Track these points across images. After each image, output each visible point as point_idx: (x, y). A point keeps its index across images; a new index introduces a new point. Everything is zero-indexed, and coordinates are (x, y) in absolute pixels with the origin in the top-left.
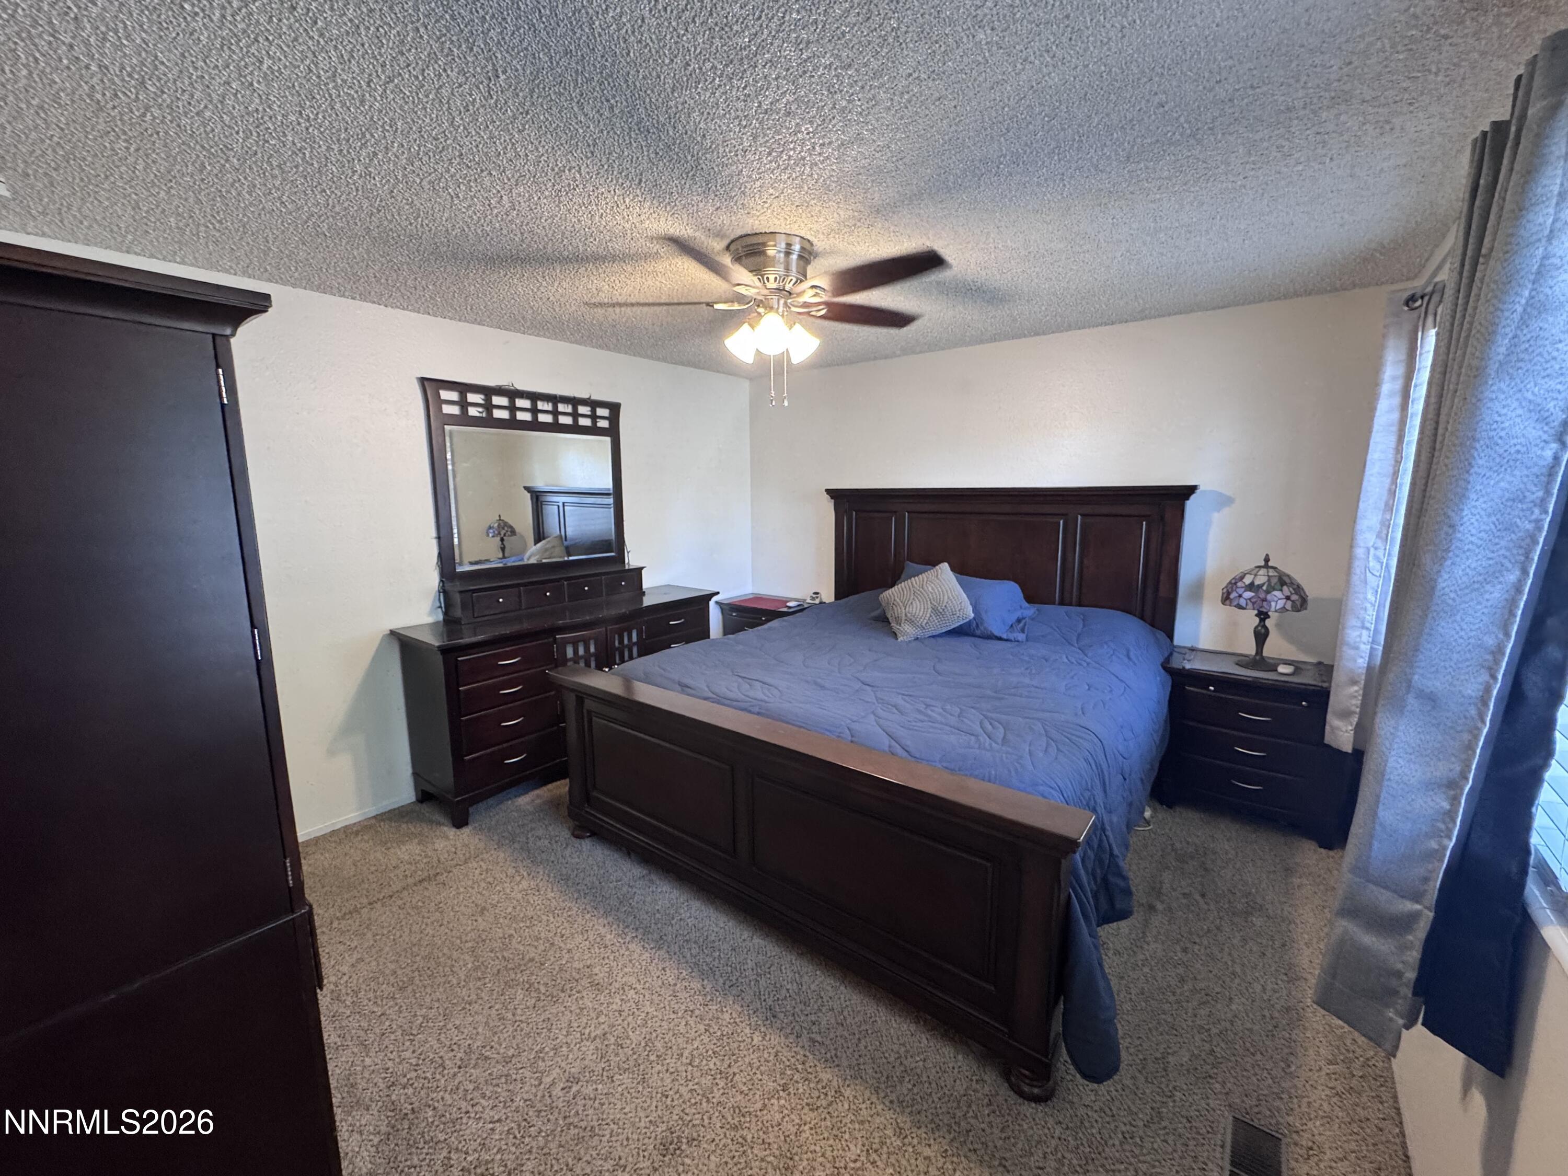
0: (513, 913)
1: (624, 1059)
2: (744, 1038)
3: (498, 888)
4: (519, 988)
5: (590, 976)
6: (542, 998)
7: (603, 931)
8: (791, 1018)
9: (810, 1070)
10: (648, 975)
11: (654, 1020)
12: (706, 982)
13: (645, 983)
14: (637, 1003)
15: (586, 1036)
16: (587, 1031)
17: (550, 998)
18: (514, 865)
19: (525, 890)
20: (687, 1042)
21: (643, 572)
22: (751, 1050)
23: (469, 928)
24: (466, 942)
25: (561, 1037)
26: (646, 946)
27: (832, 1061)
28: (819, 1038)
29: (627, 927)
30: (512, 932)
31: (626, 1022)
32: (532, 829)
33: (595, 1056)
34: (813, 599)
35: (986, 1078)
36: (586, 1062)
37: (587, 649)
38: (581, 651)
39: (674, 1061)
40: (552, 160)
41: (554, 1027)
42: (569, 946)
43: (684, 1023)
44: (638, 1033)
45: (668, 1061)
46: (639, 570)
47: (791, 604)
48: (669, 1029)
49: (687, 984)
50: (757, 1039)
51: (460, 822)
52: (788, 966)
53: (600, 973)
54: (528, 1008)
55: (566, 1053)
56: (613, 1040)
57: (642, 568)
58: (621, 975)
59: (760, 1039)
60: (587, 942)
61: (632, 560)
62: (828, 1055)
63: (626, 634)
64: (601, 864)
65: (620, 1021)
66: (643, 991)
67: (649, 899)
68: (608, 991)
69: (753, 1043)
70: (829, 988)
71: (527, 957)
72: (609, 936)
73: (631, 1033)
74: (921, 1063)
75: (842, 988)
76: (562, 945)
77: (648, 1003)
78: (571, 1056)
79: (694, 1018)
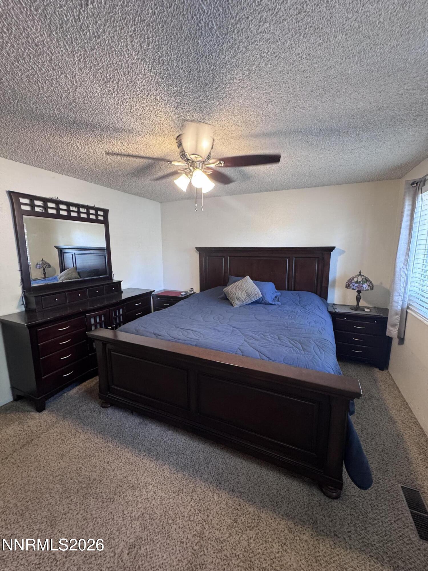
0: (80, 455)
1: (156, 526)
2: (210, 498)
3: (68, 442)
4: (91, 498)
5: (128, 483)
6: (105, 500)
7: (128, 455)
8: (227, 483)
9: (243, 508)
10: (157, 475)
11: (165, 500)
12: (185, 473)
13: (156, 480)
14: (154, 492)
15: (134, 518)
16: (133, 515)
17: (109, 500)
18: (74, 427)
19: (83, 440)
20: (185, 508)
21: (122, 283)
22: (215, 505)
23: (57, 468)
24: (56, 477)
25: (120, 522)
26: (152, 459)
27: (252, 501)
28: (243, 491)
29: (140, 451)
30: (81, 465)
31: (152, 504)
32: (80, 407)
33: (141, 529)
34: (191, 291)
35: (314, 492)
36: (137, 534)
37: (100, 319)
38: (98, 320)
39: (181, 520)
40: (105, 74)
41: (115, 517)
42: (113, 467)
43: (180, 498)
44: (159, 509)
45: (178, 521)
46: (119, 283)
47: (183, 294)
48: (174, 503)
49: (176, 476)
50: (216, 497)
51: (40, 409)
52: (218, 456)
53: (133, 480)
54: (99, 509)
55: (125, 531)
56: (148, 516)
57: (121, 281)
58: (143, 478)
59: (217, 497)
60: (122, 463)
61: (116, 278)
62: (249, 498)
63: (117, 311)
64: (120, 420)
65: (149, 505)
66: (156, 485)
67: (147, 434)
68: (139, 489)
69: (215, 501)
70: (239, 463)
71: (92, 479)
72: (132, 458)
73: (156, 510)
74: (287, 492)
75: (244, 462)
76: (109, 467)
77: (160, 490)
78: (128, 532)
79: (184, 494)
